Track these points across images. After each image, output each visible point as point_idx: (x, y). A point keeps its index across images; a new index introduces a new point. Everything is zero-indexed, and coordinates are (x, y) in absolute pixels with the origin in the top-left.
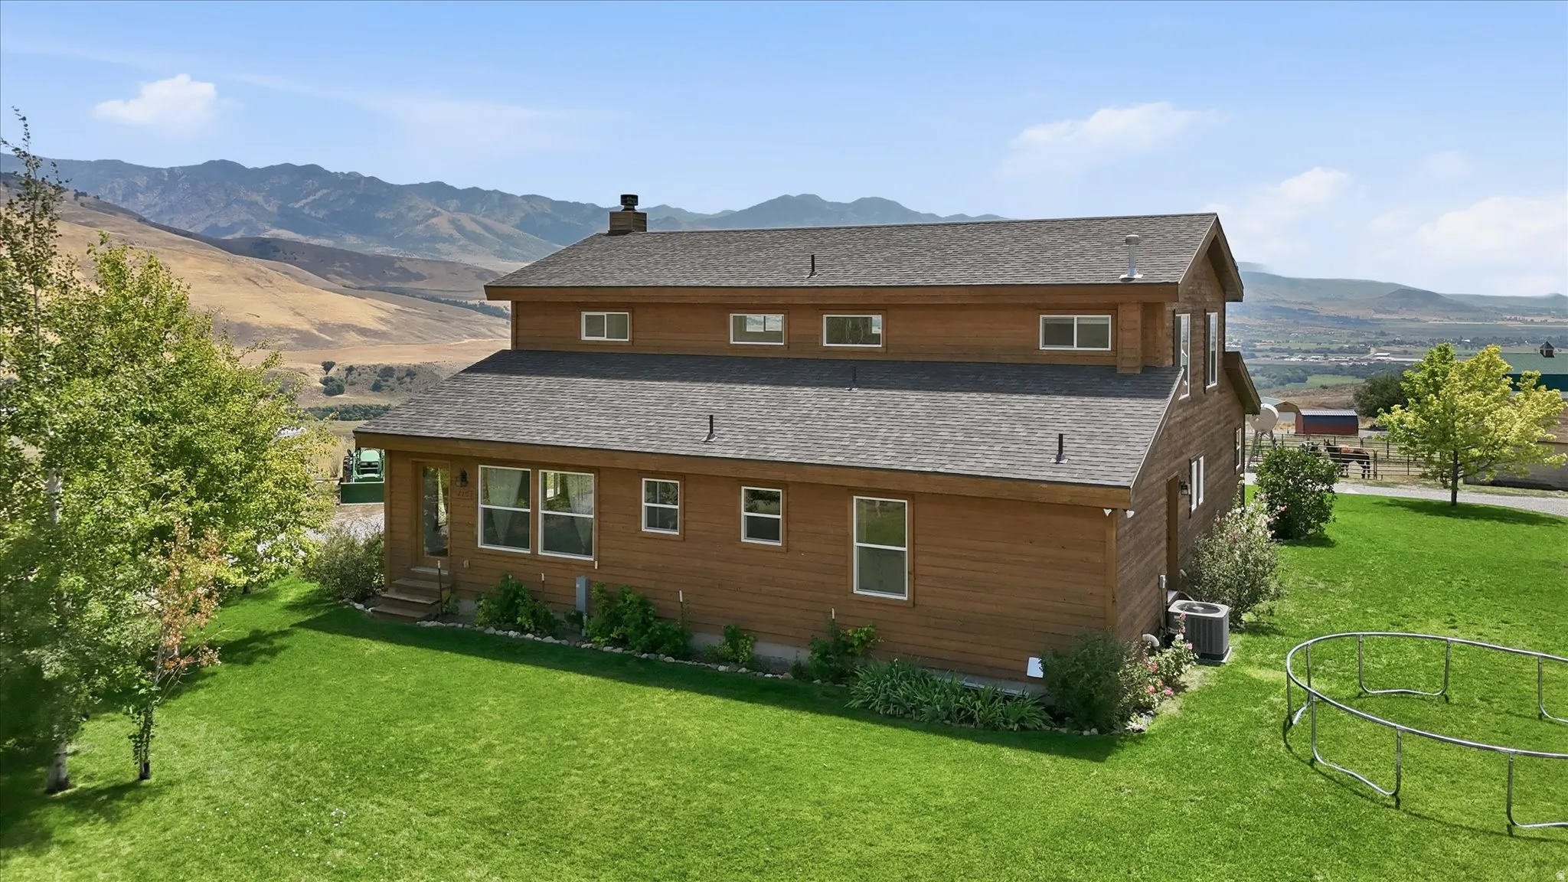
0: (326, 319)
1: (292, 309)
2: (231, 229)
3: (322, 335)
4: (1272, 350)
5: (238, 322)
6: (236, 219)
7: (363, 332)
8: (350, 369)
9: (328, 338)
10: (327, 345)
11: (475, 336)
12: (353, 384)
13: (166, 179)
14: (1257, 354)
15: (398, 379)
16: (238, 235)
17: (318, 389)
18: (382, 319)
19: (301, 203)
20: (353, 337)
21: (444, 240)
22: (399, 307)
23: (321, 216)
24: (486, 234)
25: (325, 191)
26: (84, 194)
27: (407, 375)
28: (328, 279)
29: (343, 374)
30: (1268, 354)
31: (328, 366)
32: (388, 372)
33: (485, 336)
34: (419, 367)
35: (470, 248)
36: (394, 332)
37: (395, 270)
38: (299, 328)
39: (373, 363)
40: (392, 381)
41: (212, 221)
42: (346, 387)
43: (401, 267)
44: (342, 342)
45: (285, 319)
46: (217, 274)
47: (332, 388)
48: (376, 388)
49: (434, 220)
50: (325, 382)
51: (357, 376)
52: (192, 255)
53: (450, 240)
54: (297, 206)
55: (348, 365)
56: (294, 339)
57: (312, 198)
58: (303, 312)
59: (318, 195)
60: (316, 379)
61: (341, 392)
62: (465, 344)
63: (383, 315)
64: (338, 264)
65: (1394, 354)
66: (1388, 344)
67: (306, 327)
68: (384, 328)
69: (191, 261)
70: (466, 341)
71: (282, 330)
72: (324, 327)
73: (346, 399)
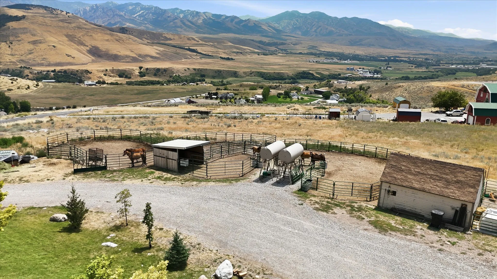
0: (140, 53)
1: (130, 50)
2: (115, 24)
3: (140, 58)
4: (446, 63)
5: (114, 54)
6: (116, 21)
7: (152, 57)
8: (147, 69)
9: (141, 59)
10: (141, 61)
11: (186, 59)
12: (148, 74)
13: (95, 8)
14: (440, 65)
15: (162, 72)
16: (117, 26)
17: (138, 75)
18: (158, 53)
19: (136, 15)
20: (149, 59)
21: (178, 27)
22: (163, 49)
23: (141, 19)
24: (192, 25)
25: (142, 11)
26: (69, 13)
27: (164, 71)
28: (143, 40)
29: (145, 71)
30: (445, 65)
31: (141, 68)
32: (158, 70)
33: (189, 59)
34: (168, 68)
35: (187, 30)
36: (161, 57)
37: (163, 37)
38: (133, 56)
39: (154, 67)
40: (160, 73)
41: (109, 21)
42: (146, 75)
43: (164, 36)
44: (146, 60)
45: (128, 53)
46: (107, 39)
47: (142, 74)
48: (155, 75)
49: (176, 21)
50: (139, 73)
51: (149, 71)
52: (101, 33)
53: (181, 27)
54: (134, 16)
55: (146, 68)
56: (131, 59)
57: (138, 14)
58: (133, 51)
59: (140, 13)
60: (137, 72)
61: (145, 76)
62: (183, 61)
63: (158, 52)
64: (145, 35)
65: (488, 65)
66: (487, 61)
67: (134, 55)
68: (158, 56)
69: (99, 34)
70: (183, 60)
71: (127, 57)
72: (140, 55)
73: (146, 78)
